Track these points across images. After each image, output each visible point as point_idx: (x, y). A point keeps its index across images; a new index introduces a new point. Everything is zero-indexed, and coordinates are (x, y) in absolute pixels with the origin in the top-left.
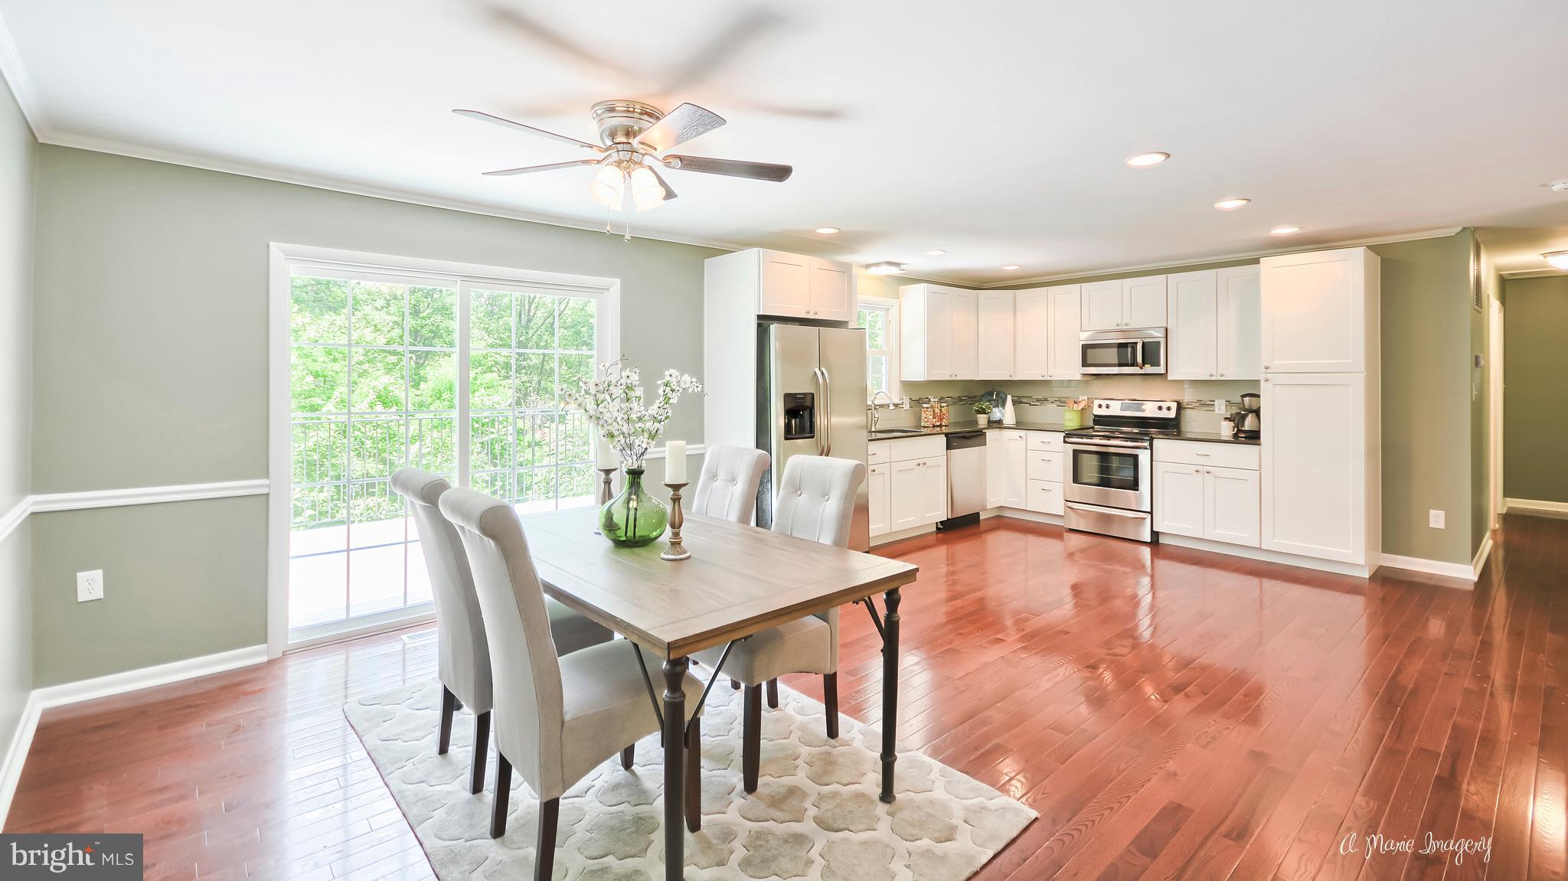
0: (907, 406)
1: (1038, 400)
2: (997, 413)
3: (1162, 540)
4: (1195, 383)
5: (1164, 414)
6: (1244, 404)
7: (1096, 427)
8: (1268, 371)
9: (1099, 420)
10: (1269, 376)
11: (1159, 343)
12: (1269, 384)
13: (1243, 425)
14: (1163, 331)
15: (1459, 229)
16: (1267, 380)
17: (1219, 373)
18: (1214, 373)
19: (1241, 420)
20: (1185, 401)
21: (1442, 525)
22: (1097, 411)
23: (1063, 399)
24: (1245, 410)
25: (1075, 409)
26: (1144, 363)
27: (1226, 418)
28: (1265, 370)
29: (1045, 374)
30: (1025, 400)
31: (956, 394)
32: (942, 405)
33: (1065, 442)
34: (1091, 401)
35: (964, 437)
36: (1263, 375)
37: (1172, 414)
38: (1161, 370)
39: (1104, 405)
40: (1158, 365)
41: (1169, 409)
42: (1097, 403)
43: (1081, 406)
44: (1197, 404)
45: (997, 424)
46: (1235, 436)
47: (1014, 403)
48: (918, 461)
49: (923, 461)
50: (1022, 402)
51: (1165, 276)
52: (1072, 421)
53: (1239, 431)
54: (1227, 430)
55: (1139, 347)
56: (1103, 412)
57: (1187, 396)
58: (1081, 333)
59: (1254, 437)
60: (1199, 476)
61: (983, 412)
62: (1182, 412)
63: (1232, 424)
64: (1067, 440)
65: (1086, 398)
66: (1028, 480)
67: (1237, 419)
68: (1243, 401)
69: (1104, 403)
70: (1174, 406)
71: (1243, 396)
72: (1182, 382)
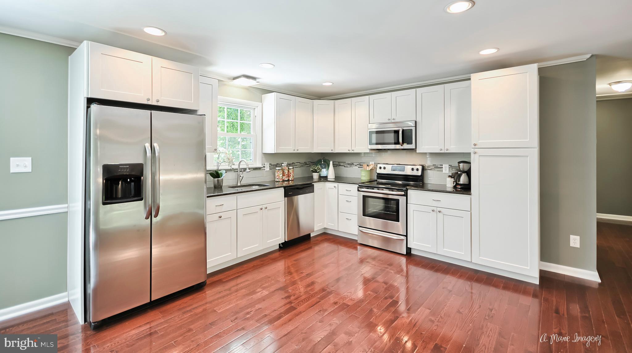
0: (267, 168)
1: (349, 164)
2: (324, 172)
3: (413, 252)
4: (433, 154)
5: (415, 173)
6: (459, 168)
7: (378, 180)
8: (476, 147)
9: (380, 176)
10: (476, 150)
11: (411, 130)
12: (477, 155)
13: (459, 181)
14: (414, 122)
15: (588, 56)
16: (475, 153)
17: (445, 149)
18: (443, 148)
19: (458, 177)
20: (426, 165)
21: (578, 245)
22: (379, 171)
23: (361, 164)
24: (460, 171)
25: (367, 169)
26: (403, 143)
27: (450, 176)
28: (474, 147)
29: (350, 149)
30: (342, 164)
31: (302, 161)
32: (290, 168)
33: (358, 190)
34: (376, 164)
35: (298, 188)
36: (473, 149)
37: (419, 173)
38: (412, 146)
39: (382, 167)
40: (411, 143)
41: (417, 170)
42: (379, 166)
43: (371, 167)
44: (433, 167)
45: (324, 179)
46: (455, 187)
47: (334, 166)
48: (261, 207)
49: (265, 206)
50: (340, 165)
51: (415, 89)
52: (364, 177)
53: (457, 184)
54: (450, 183)
55: (400, 133)
56: (382, 171)
57: (428, 162)
58: (369, 125)
59: (466, 189)
60: (434, 213)
61: (316, 172)
62: (425, 172)
63: (453, 180)
64: (360, 189)
65: (373, 163)
66: (339, 212)
67: (456, 176)
68: (459, 166)
69: (382, 166)
70: (420, 168)
71: (459, 163)
72: (425, 154)
